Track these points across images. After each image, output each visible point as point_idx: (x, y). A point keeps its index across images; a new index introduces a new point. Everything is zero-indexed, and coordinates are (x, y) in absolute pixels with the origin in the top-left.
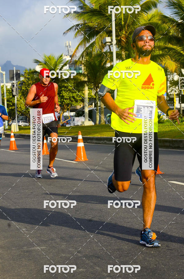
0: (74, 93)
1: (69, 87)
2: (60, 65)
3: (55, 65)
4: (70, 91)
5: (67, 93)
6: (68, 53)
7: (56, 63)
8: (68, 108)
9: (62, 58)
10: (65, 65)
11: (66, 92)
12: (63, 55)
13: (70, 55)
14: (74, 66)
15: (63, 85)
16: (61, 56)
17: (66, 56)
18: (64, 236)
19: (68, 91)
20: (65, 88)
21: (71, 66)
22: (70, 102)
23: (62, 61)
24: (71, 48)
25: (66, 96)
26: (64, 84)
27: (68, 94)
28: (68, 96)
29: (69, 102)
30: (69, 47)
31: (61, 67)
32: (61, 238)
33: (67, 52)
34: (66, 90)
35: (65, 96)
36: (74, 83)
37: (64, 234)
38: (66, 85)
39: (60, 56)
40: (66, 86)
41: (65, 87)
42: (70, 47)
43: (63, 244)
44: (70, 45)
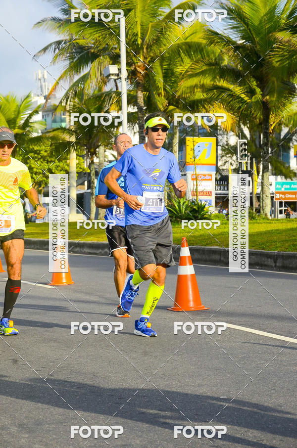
0: (52, 163)
1: (41, 152)
2: (27, 113)
3: (16, 113)
4: (44, 160)
5: (39, 163)
6: (42, 91)
7: (19, 108)
8: (40, 189)
9: (30, 101)
10: (36, 112)
11: (36, 161)
12: (32, 95)
13: (44, 95)
14: (52, 115)
15: (31, 147)
16: (28, 96)
17: (38, 96)
18: (25, 421)
19: (40, 158)
20: (35, 154)
21: (45, 115)
22: (45, 179)
23: (29, 106)
24: (47, 84)
25: (37, 169)
26: (33, 146)
27: (40, 165)
28: (40, 167)
29: (41, 180)
30: (42, 81)
31: (28, 115)
32: (21, 426)
33: (40, 89)
34: (36, 157)
35: (34, 168)
36: (51, 146)
37: (26, 417)
38: (36, 148)
39: (25, 97)
40: (37, 150)
41: (35, 152)
42: (44, 82)
43: (23, 436)
44: (46, 77)
